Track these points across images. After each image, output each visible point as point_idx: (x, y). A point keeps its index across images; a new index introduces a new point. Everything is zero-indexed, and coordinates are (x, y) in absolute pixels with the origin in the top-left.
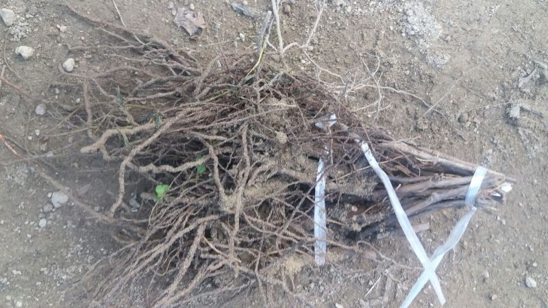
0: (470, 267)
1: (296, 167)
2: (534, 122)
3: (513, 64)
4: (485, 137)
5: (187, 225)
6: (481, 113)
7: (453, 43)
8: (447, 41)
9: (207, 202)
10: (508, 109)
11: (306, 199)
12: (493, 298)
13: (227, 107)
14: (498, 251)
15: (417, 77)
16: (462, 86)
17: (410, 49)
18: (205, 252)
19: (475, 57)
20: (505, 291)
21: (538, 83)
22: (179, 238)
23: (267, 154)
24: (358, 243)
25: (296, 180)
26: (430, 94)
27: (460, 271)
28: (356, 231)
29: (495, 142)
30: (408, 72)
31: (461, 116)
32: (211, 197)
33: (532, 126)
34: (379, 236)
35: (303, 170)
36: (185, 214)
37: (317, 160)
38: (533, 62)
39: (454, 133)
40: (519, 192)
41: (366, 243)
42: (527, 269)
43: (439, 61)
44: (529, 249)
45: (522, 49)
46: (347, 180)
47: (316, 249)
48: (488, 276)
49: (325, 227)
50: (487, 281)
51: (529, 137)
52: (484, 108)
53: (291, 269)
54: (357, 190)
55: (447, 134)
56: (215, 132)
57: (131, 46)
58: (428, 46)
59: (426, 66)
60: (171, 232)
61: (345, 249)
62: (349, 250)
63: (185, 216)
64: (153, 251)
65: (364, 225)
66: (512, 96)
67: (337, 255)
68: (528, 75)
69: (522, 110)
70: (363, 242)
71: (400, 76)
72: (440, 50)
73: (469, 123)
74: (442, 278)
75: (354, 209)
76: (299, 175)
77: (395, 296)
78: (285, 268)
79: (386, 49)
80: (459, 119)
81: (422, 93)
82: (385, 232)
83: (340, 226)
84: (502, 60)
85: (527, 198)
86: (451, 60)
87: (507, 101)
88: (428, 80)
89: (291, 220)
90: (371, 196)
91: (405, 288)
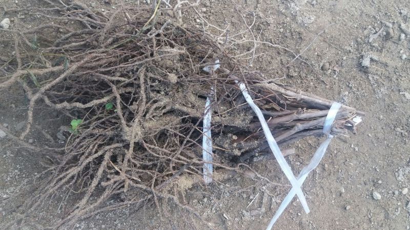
0: (330, 184)
1: (187, 103)
2: (381, 70)
3: (365, 23)
4: (342, 82)
5: (96, 152)
6: (340, 63)
7: (318, 6)
8: (313, 5)
9: (113, 132)
10: (361, 59)
11: (195, 129)
12: (347, 209)
13: (128, 53)
14: (352, 172)
15: (289, 34)
16: (325, 41)
17: (284, 11)
18: (111, 174)
19: (335, 17)
20: (357, 203)
21: (384, 39)
22: (90, 162)
23: (163, 93)
24: (239, 165)
25: (187, 114)
26: (299, 48)
27: (322, 187)
28: (237, 155)
29: (350, 85)
30: (282, 30)
31: (324, 65)
32: (117, 129)
33: (379, 73)
34: (255, 160)
35: (193, 107)
36: (95, 142)
37: (205, 98)
38: (381, 22)
39: (318, 79)
40: (369, 125)
41: (245, 165)
42: (374, 185)
43: (306, 21)
44: (376, 169)
45: (372, 11)
46: (229, 114)
47: (204, 170)
48: (344, 191)
49: (212, 153)
50: (342, 195)
51: (377, 81)
52: (342, 59)
53: (182, 186)
54: (237, 123)
55: (312, 80)
56: (118, 74)
57: (57, 8)
58: (298, 9)
59: (296, 25)
60: (83, 157)
61: (229, 170)
62: (231, 171)
63: (95, 144)
64: (68, 172)
65: (243, 151)
66: (364, 50)
67: (223, 175)
68: (376, 32)
69: (372, 60)
70: (243, 164)
71: (276, 33)
72: (307, 12)
73: (330, 71)
74: (308, 193)
75: (235, 137)
76: (190, 110)
77: (270, 207)
78: (177, 185)
79: (265, 11)
80: (322, 68)
81: (293, 47)
82: (260, 156)
83: (224, 151)
84: (357, 21)
85: (374, 129)
86: (316, 21)
87: (360, 53)
88: (298, 36)
89: (183, 146)
90: (248, 127)
91: (279, 201)
